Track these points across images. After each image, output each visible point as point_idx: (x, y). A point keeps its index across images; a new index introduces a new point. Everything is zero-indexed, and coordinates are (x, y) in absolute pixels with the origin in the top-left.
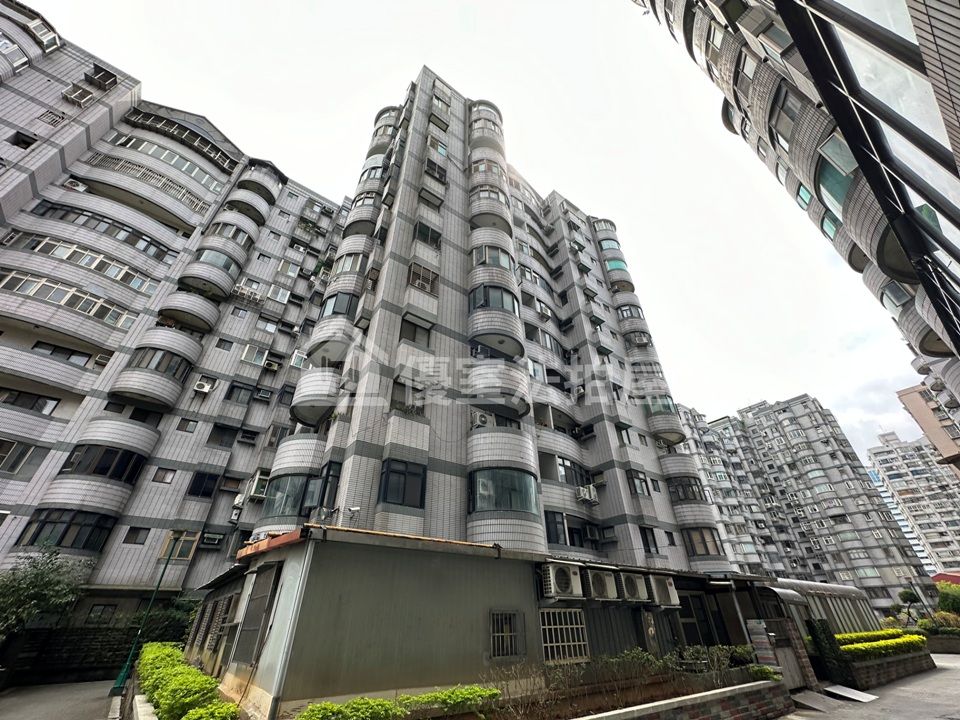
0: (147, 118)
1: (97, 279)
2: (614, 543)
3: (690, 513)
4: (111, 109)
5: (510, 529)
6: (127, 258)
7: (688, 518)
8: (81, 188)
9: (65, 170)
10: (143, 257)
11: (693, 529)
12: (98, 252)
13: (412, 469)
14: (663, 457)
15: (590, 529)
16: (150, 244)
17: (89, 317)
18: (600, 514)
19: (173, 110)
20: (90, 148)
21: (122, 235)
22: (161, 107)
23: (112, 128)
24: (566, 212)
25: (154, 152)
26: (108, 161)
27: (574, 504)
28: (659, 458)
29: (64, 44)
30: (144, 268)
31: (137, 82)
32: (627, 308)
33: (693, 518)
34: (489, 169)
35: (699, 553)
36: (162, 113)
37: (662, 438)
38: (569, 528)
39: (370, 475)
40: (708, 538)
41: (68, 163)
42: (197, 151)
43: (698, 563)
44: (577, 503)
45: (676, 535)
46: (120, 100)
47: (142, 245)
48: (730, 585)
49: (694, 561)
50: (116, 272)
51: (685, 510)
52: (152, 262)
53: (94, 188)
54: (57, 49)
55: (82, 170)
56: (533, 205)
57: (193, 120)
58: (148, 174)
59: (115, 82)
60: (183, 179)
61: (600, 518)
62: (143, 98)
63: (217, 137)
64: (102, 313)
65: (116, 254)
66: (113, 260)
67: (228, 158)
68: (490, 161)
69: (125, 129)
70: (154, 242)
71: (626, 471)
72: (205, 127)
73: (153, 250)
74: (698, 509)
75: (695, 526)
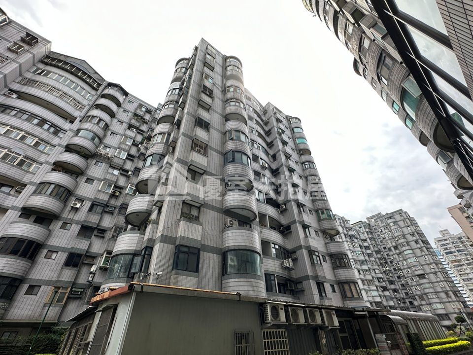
0: (54, 61)
1: (20, 145)
2: (303, 291)
3: (343, 274)
4: (34, 55)
5: (246, 284)
6: (37, 134)
7: (342, 277)
8: (15, 96)
9: (6, 86)
10: (46, 133)
11: (345, 283)
12: (22, 130)
13: (191, 250)
14: (328, 243)
15: (290, 283)
16: (51, 126)
17: (14, 166)
18: (295, 275)
19: (68, 57)
20: (21, 75)
21: (36, 121)
22: (61, 55)
23: (34, 65)
24: (275, 113)
25: (56, 78)
26: (31, 82)
27: (281, 270)
28: (326, 244)
29: (11, 22)
30: (46, 139)
31: (49, 42)
32: (307, 163)
33: (345, 276)
34: (235, 90)
35: (348, 296)
36: (62, 58)
37: (328, 233)
38: (278, 283)
39: (168, 254)
40: (353, 288)
41: (8, 82)
42: (80, 78)
43: (348, 302)
44: (282, 269)
45: (336, 287)
46: (39, 51)
47: (46, 126)
48: (366, 314)
49: (346, 301)
50: (30, 141)
51: (340, 272)
52: (51, 136)
53: (21, 96)
54: (7, 24)
55: (16, 87)
56: (258, 109)
57: (78, 62)
58: (52, 89)
59: (37, 42)
60: (71, 92)
61: (295, 277)
62: (52, 50)
63: (91, 71)
64: (21, 163)
65: (31, 131)
66: (29, 134)
67: (96, 82)
68: (236, 86)
69: (41, 66)
70: (53, 125)
71: (309, 251)
72: (85, 66)
73: (52, 129)
74: (347, 272)
75: (346, 281)
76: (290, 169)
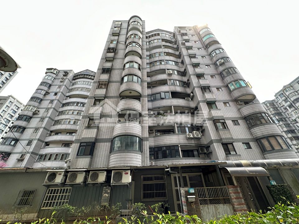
0: (77, 77)
1: (72, 116)
3: (259, 131)
4: (68, 79)
6: (77, 109)
7: (258, 134)
8: (68, 98)
9: (65, 96)
10: (80, 107)
11: (262, 138)
12: (72, 110)
13: (88, 144)
15: (201, 149)
16: (81, 104)
17: (67, 124)
18: (204, 141)
19: (81, 72)
20: (68, 89)
21: (75, 104)
22: (79, 73)
23: (71, 83)
24: (180, 32)
25: (81, 83)
26: (71, 90)
27: (186, 141)
28: (239, 110)
29: (59, 71)
30: (80, 110)
31: (72, 70)
32: (214, 51)
33: (261, 133)
34: (135, 37)
35: (268, 150)
36: (79, 74)
37: (239, 100)
40: (280, 141)
41: (65, 94)
42: (87, 78)
43: (268, 155)
44: (187, 139)
45: (252, 144)
46: (71, 76)
47: (79, 105)
49: (266, 154)
50: (75, 113)
51: (256, 130)
52: (82, 108)
53: (70, 97)
54: (58, 73)
55: (68, 94)
57: (85, 72)
58: (82, 89)
59: (68, 73)
60: (85, 86)
61: (206, 143)
62: (75, 73)
63: (91, 72)
64: (74, 123)
65: (75, 109)
66: (74, 110)
67: (93, 76)
68: (135, 34)
69: (73, 82)
70: (82, 103)
71: (213, 121)
72: (88, 71)
73: (82, 105)
74: (264, 128)
75: (263, 137)
76: (194, 65)
